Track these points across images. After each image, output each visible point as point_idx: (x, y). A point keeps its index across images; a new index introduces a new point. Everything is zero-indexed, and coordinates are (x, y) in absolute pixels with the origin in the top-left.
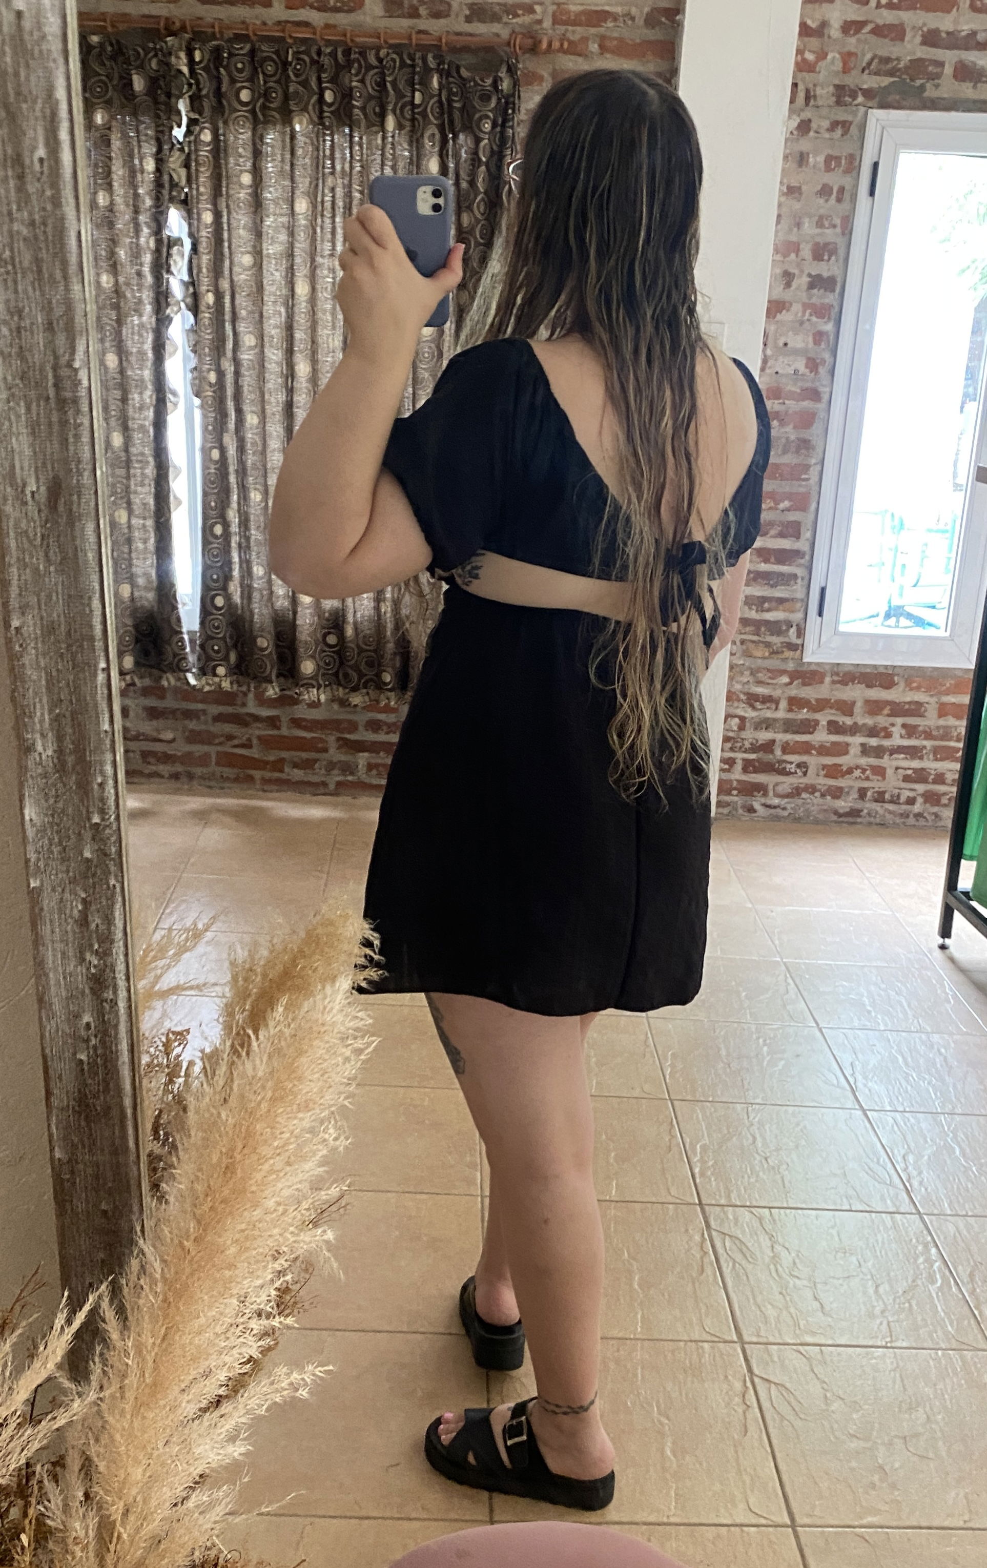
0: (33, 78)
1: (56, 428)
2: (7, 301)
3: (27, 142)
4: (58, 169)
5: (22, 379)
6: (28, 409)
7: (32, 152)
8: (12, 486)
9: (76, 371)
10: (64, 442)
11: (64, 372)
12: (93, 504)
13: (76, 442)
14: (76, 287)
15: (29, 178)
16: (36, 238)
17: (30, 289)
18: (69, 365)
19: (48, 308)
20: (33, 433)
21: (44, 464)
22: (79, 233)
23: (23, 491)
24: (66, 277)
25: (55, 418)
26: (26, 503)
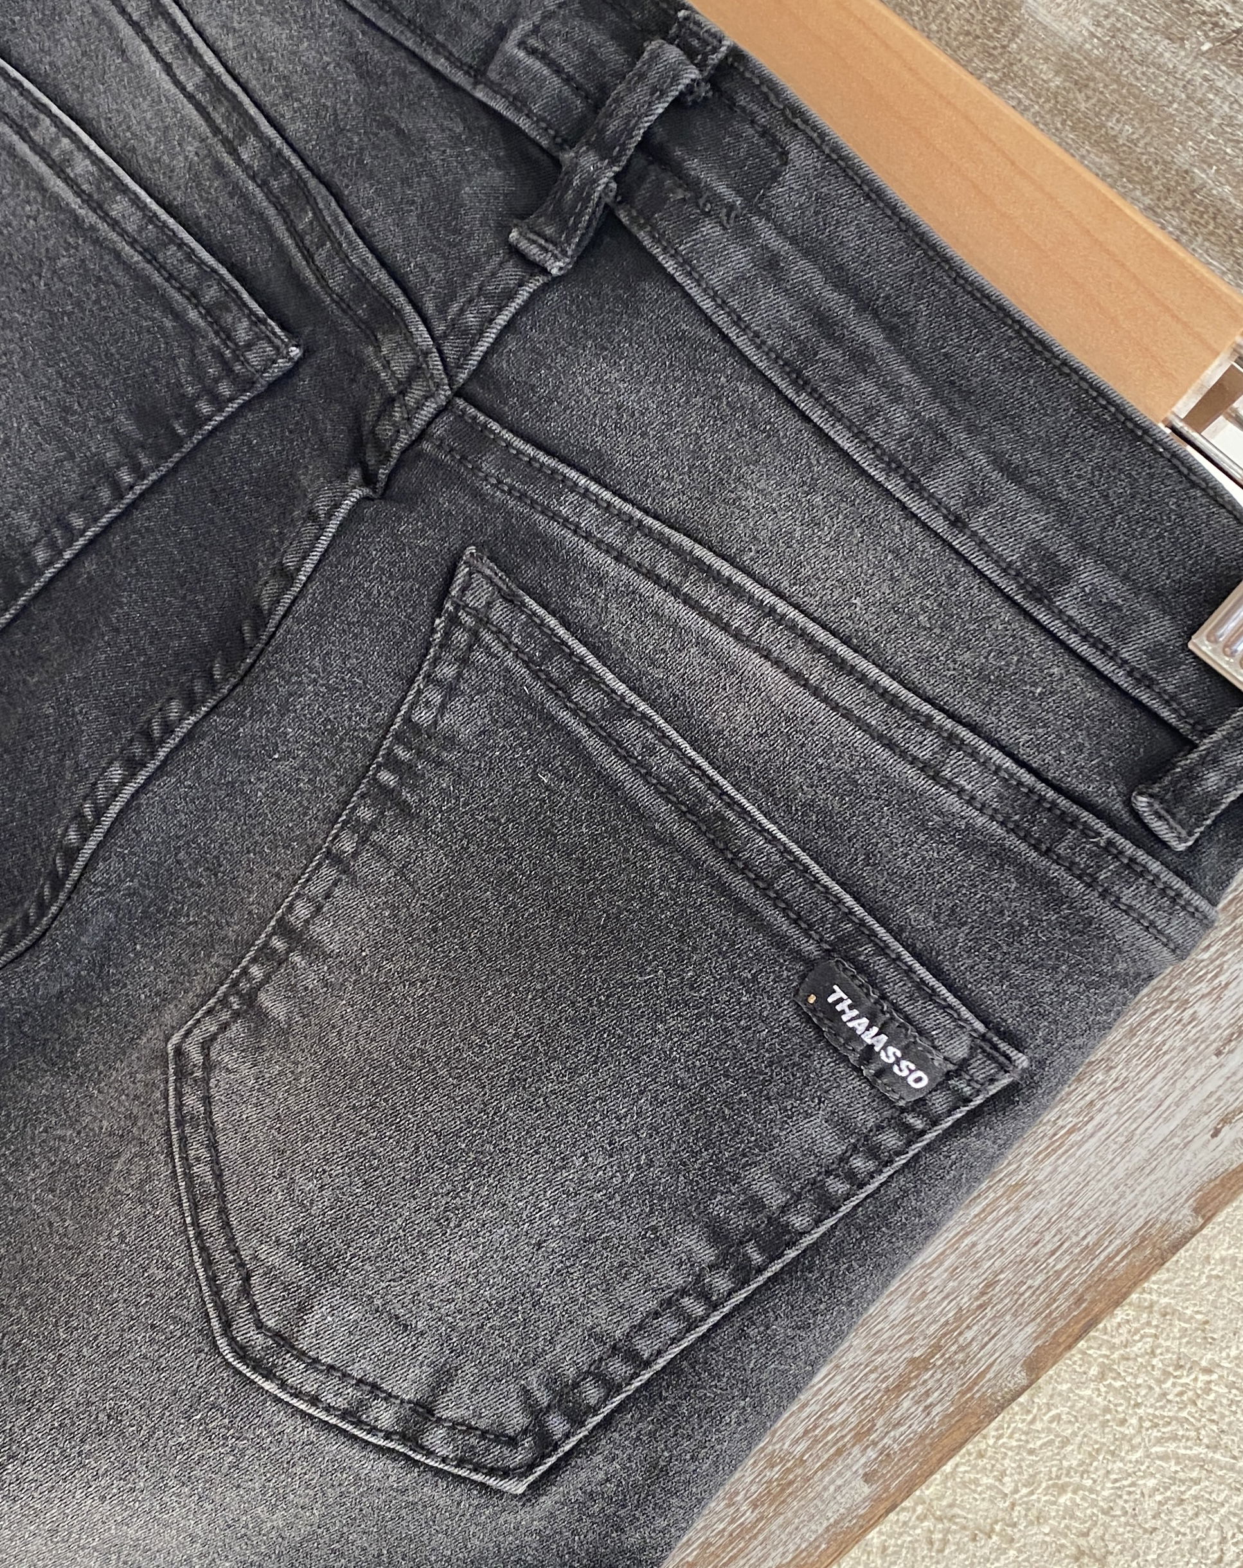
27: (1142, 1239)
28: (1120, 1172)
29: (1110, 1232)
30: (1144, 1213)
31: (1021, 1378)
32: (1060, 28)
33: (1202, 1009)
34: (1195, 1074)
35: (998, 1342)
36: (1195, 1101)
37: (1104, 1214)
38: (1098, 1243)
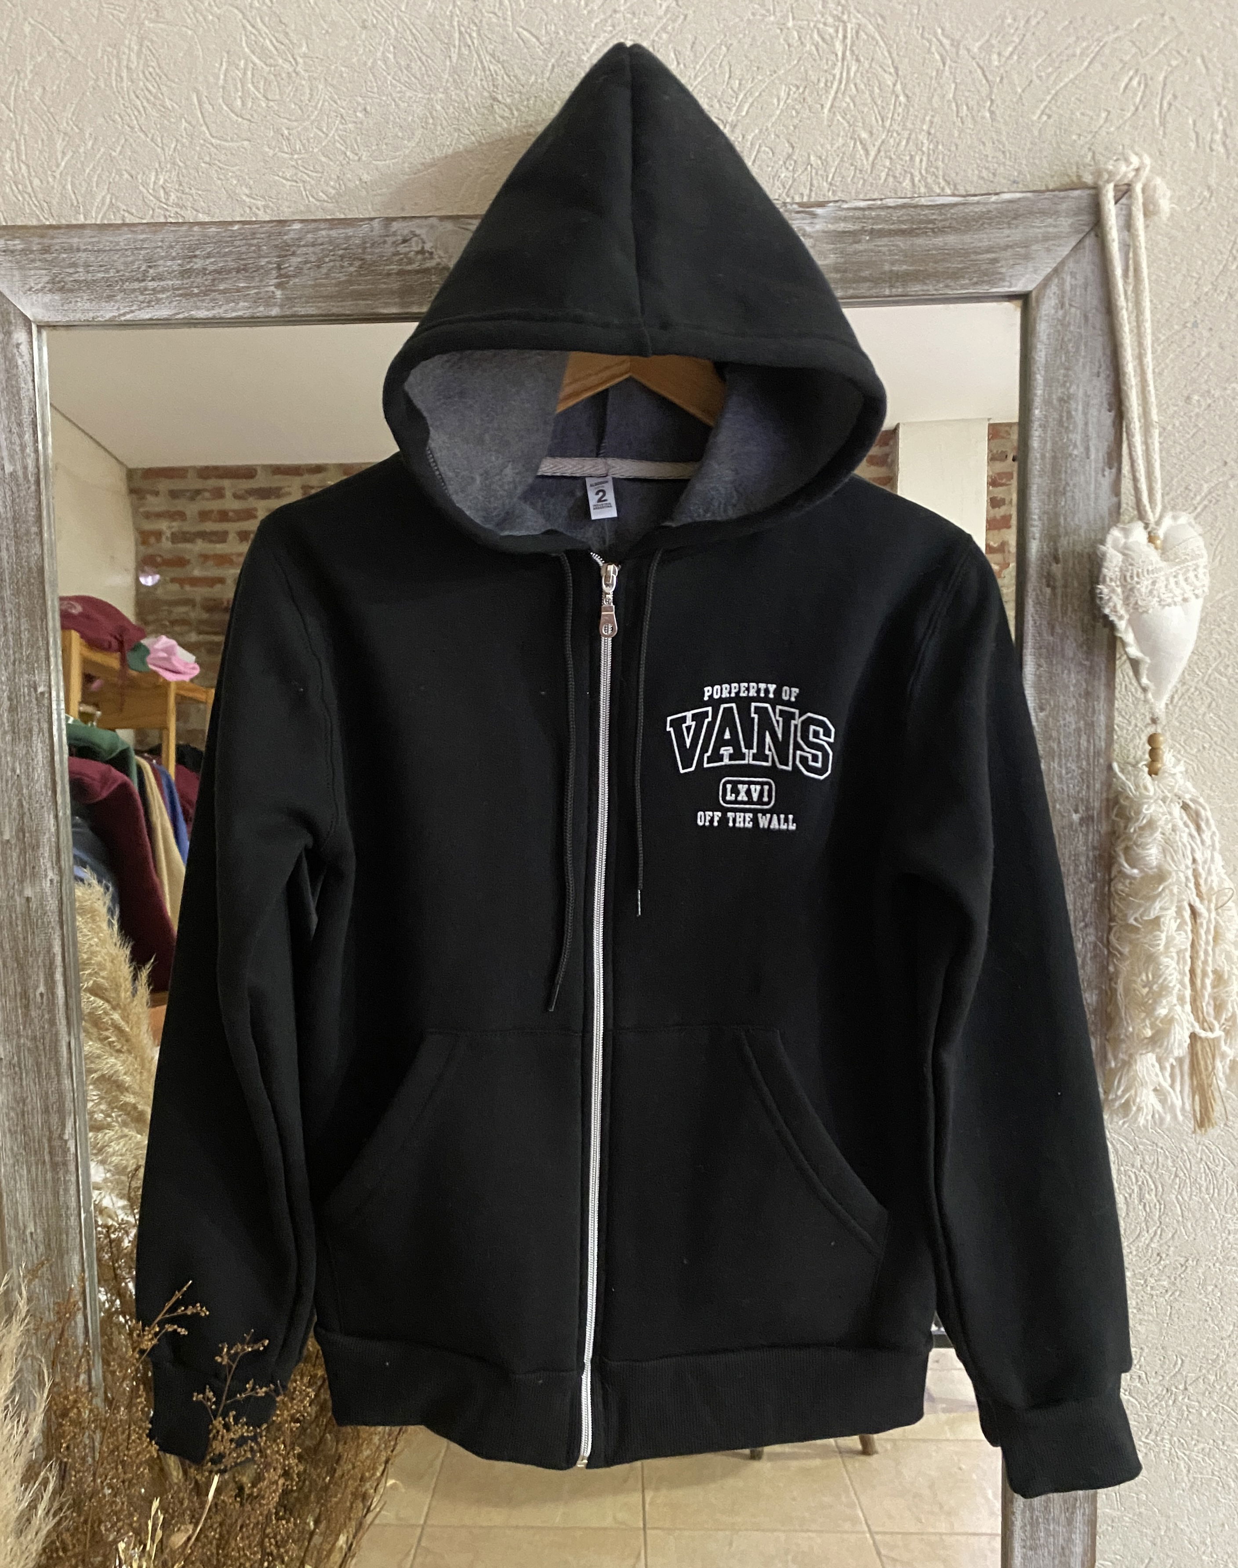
0: (37, 941)
1: (50, 1184)
2: (15, 1093)
3: (31, 983)
4: (53, 1000)
5: (25, 1149)
6: (29, 1171)
7: (35, 990)
8: (15, 1229)
9: (66, 1141)
10: (56, 1194)
11: (56, 1143)
12: (78, 1240)
13: (65, 1194)
14: (67, 1082)
15: (32, 1007)
16: (37, 1047)
17: (32, 1084)
18: (61, 1137)
19: (45, 1097)
20: (33, 1188)
21: (41, 1211)
22: (69, 1043)
23: (24, 1232)
24: (58, 1074)
25: (49, 1175)
26: (25, 1242)
33: (1074, 452)
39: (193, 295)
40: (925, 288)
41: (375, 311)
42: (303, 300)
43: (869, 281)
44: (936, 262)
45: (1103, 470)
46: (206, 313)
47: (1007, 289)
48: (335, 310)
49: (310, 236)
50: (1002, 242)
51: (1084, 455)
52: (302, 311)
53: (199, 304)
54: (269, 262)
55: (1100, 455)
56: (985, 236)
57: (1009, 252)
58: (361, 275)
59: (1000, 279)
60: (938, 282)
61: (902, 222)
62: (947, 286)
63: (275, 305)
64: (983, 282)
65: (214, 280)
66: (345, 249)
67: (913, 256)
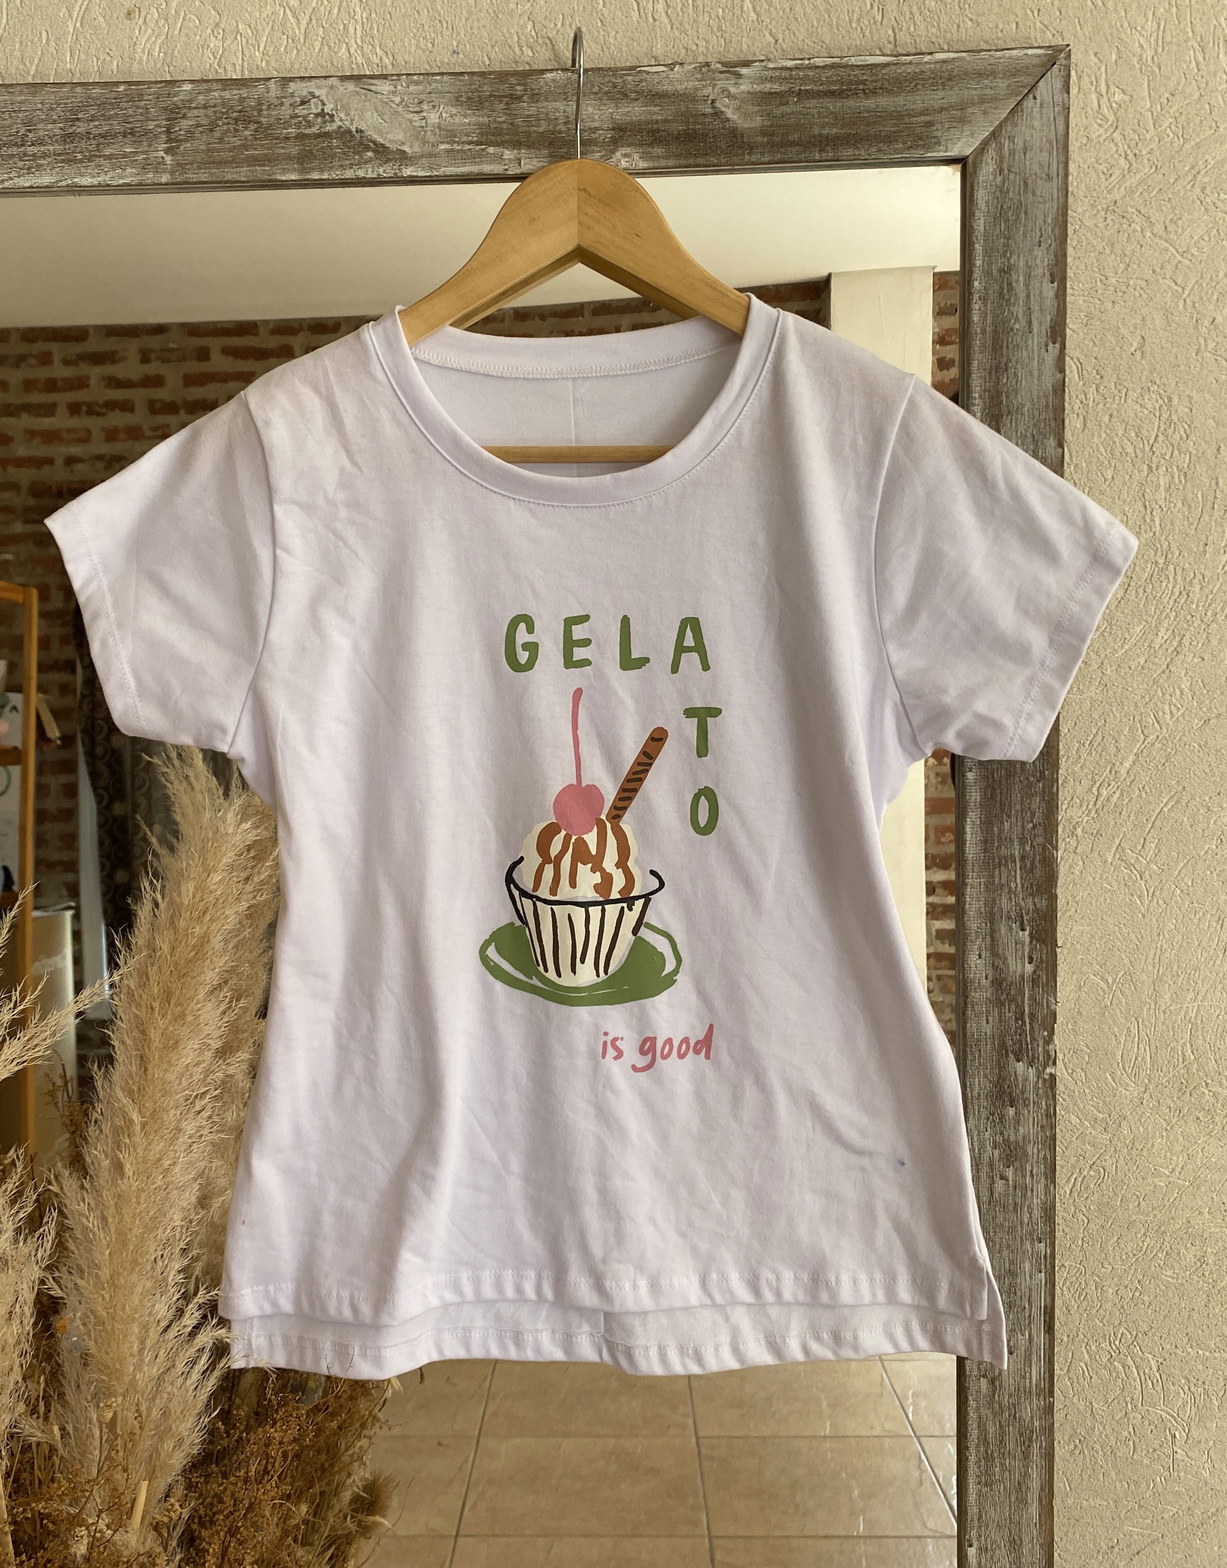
27: (1055, 391)
28: (1036, 382)
29: (1047, 397)
30: (1050, 386)
31: (1060, 450)
32: (753, 125)
33: (1017, 326)
34: (1030, 342)
35: (1048, 448)
36: (1036, 349)
37: (1041, 394)
38: (1047, 402)
39: (76, 161)
40: (857, 152)
41: (273, 177)
42: (195, 165)
43: (797, 145)
44: (868, 126)
45: (1047, 345)
46: (90, 180)
47: (942, 154)
48: (229, 177)
49: (201, 97)
50: (937, 104)
51: (1026, 329)
52: (194, 178)
53: (83, 170)
54: (157, 126)
55: (1043, 329)
56: (918, 97)
57: (944, 115)
58: (256, 139)
59: (935, 143)
60: (870, 145)
61: (832, 83)
62: (880, 150)
63: (164, 171)
64: (917, 146)
65: (98, 145)
66: (240, 111)
67: (844, 119)
